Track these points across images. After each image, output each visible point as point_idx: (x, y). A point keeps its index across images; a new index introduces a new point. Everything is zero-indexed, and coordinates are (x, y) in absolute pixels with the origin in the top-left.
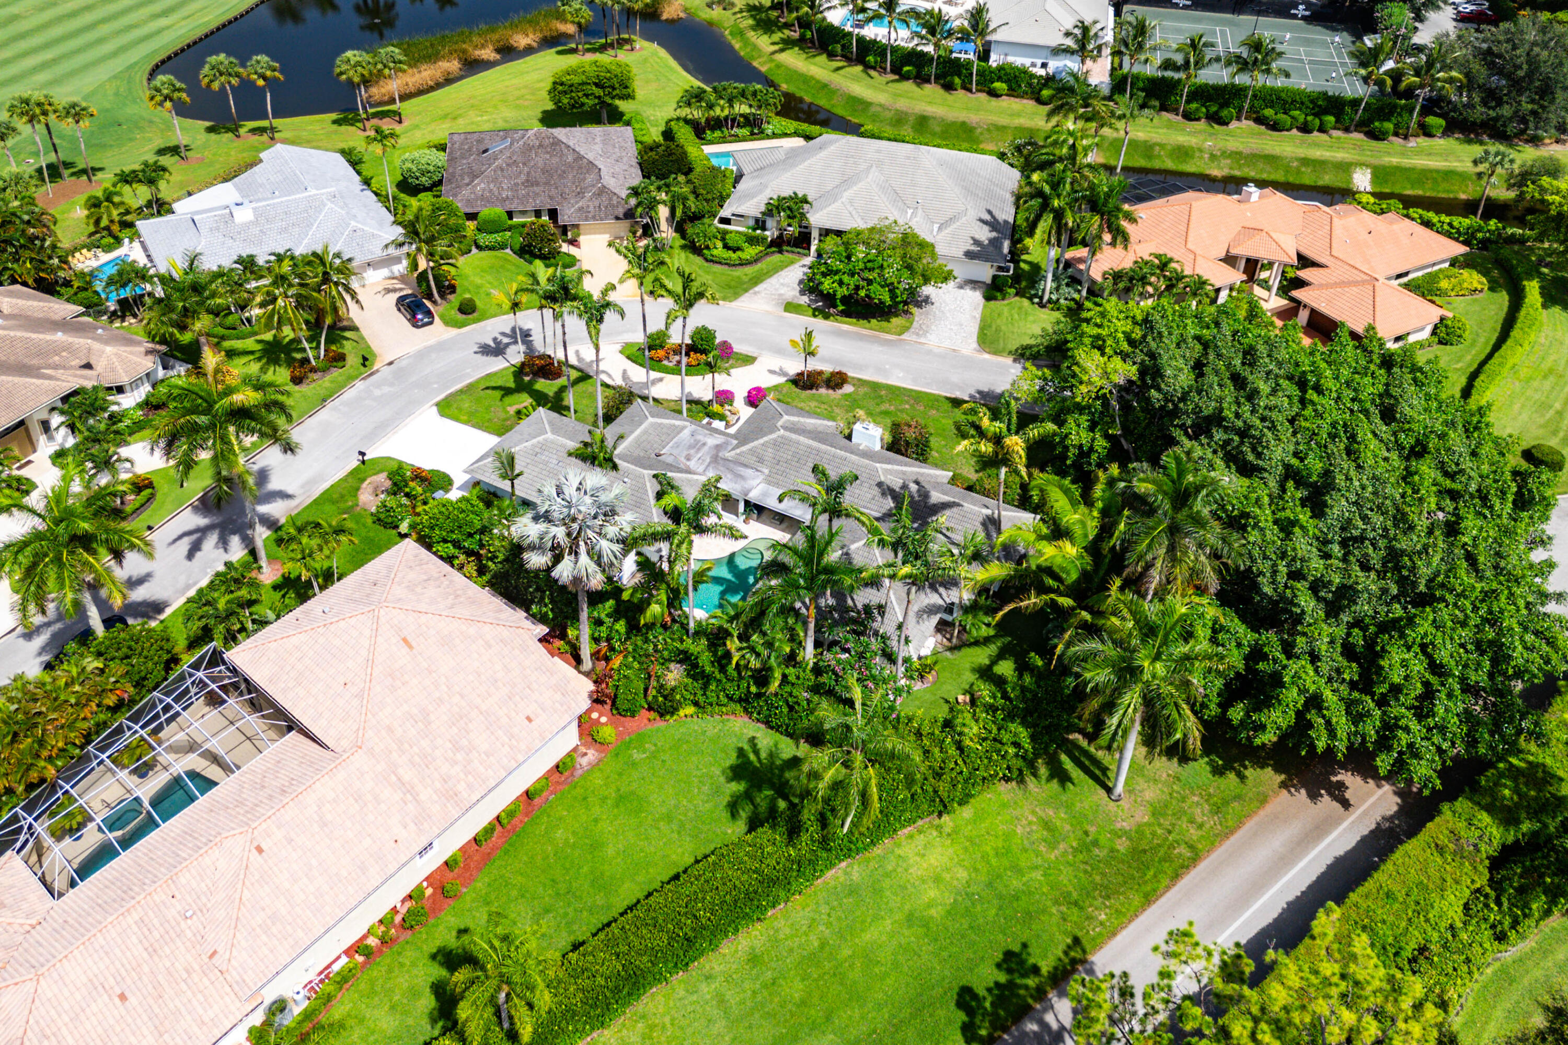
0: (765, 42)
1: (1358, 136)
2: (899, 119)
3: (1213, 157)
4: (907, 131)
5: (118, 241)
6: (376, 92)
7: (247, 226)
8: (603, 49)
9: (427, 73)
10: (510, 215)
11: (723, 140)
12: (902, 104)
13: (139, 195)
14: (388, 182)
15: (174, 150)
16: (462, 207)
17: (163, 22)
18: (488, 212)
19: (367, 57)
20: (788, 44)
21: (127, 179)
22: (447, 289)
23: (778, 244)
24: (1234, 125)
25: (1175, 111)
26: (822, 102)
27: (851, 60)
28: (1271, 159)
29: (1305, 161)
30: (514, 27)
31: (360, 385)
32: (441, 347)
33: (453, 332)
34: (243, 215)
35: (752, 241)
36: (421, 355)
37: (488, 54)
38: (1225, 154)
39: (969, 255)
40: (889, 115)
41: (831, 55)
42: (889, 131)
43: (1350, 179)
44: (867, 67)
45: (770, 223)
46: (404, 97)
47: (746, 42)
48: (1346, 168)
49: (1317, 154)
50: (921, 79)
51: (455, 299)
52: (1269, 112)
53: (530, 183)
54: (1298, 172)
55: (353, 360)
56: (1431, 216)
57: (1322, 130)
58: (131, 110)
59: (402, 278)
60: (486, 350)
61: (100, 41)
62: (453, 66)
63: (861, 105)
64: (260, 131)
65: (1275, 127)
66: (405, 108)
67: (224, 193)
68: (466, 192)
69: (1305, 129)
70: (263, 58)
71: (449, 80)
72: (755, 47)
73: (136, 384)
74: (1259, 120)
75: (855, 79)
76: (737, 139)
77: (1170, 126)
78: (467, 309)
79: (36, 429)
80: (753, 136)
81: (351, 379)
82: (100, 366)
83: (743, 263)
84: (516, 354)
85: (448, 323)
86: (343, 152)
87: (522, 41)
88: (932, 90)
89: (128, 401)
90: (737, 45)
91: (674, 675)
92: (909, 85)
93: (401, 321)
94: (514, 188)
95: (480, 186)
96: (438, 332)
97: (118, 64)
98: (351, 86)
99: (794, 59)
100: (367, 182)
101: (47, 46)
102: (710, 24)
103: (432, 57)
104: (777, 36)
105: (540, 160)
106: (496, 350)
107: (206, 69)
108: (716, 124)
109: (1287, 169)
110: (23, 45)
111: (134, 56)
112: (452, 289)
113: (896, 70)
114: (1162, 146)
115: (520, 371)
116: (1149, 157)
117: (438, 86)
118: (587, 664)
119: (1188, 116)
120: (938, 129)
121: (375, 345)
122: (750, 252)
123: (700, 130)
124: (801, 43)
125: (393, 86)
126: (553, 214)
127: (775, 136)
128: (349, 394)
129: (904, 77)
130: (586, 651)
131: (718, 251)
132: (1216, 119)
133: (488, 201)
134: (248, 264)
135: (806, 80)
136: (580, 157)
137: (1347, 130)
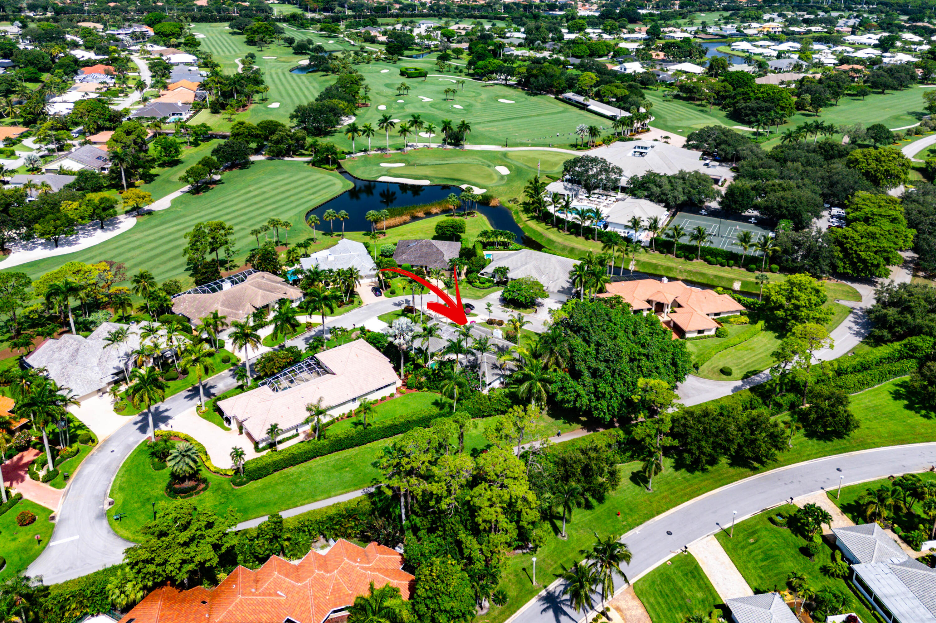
0: (524, 217)
1: (743, 270)
2: (564, 248)
3: (681, 272)
4: (566, 252)
5: (294, 265)
6: (379, 225)
7: (331, 262)
8: (463, 215)
9: (398, 220)
10: (412, 266)
11: (493, 250)
12: (567, 243)
13: (302, 251)
14: (376, 253)
15: (312, 240)
16: (397, 262)
17: (312, 197)
18: (405, 265)
19: (377, 213)
20: (533, 218)
21: (299, 245)
22: (388, 286)
23: (498, 284)
24: (695, 261)
25: (672, 254)
26: (538, 241)
27: (554, 226)
28: (703, 274)
29: (716, 276)
30: (433, 205)
31: (357, 310)
32: (382, 302)
33: (387, 299)
34: (331, 258)
35: (489, 281)
36: (376, 304)
37: (421, 214)
38: (685, 271)
39: (559, 292)
40: (561, 246)
41: (547, 224)
42: (559, 252)
43: (732, 285)
44: (559, 229)
45: (497, 276)
46: (387, 228)
47: (518, 216)
48: (732, 280)
49: (722, 274)
50: (577, 234)
51: (389, 290)
52: (708, 257)
53: (420, 257)
54: (713, 280)
55: (356, 303)
56: (742, 298)
57: (728, 266)
58: (300, 226)
59: (375, 283)
60: (395, 304)
61: (291, 202)
62: (407, 218)
63: (551, 242)
64: (339, 235)
65: (710, 263)
66: (388, 231)
67: (325, 252)
68: (399, 258)
69: (722, 265)
70: (343, 212)
71: (405, 223)
72: (521, 218)
73: (297, 300)
74: (706, 260)
75: (553, 233)
76: (498, 250)
77: (669, 259)
78: (393, 293)
79: (270, 307)
80: (505, 249)
81: (354, 308)
82: (288, 294)
83: (484, 288)
84: (404, 306)
85: (386, 296)
86: (364, 243)
87: (434, 210)
88: (581, 239)
89: (295, 305)
90: (515, 217)
91: (423, 379)
92: (573, 237)
93: (372, 294)
94: (415, 258)
95: (404, 256)
96: (383, 298)
97: (297, 211)
98: (371, 222)
99: (533, 224)
100: (369, 252)
101: (274, 203)
102: (509, 208)
103: (400, 214)
104: (530, 215)
105: (425, 250)
106: (399, 305)
107: (326, 214)
108: (492, 244)
109: (709, 279)
110: (267, 202)
111: (302, 208)
112: (389, 287)
113: (569, 230)
114: (662, 266)
115: (403, 311)
116: (656, 270)
117: (401, 225)
118: (403, 377)
119: (677, 256)
120: (577, 253)
121: (363, 300)
122: (487, 284)
123: (485, 246)
124: (537, 218)
125: (385, 224)
126: (426, 267)
127: (512, 250)
128: (354, 311)
129: (571, 233)
130: (402, 374)
131: (477, 284)
132: (687, 258)
133: (406, 261)
134: (331, 271)
135: (535, 231)
136: (438, 250)
137: (739, 267)
